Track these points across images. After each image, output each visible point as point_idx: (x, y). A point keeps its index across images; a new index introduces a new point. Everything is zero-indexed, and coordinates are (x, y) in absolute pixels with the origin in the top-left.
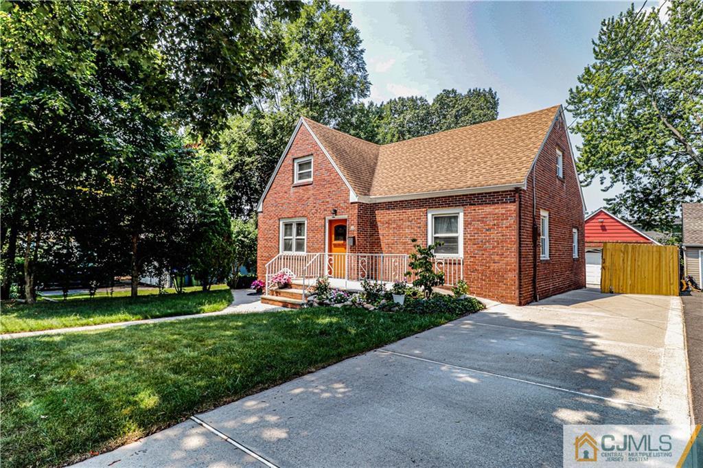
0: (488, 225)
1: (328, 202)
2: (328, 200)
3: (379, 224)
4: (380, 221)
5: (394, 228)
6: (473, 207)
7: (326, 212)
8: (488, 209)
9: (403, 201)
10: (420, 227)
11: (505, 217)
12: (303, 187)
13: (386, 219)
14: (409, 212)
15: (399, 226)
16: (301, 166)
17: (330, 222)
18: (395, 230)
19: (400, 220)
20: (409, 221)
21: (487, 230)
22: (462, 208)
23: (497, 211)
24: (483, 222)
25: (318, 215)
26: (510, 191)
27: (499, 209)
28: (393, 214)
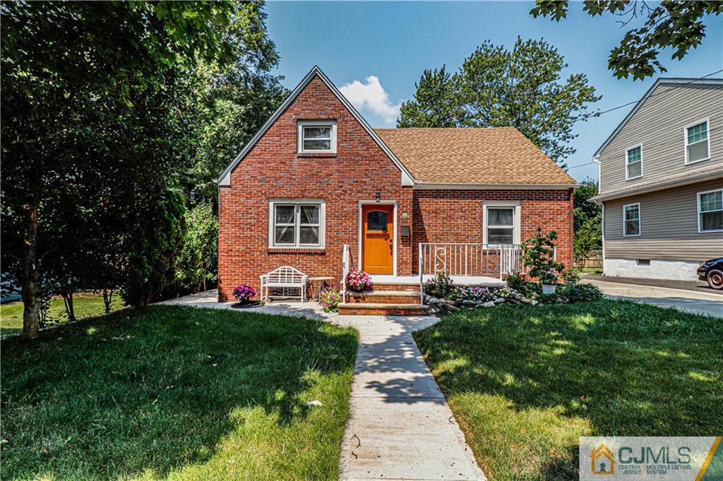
0: (545, 219)
1: (365, 182)
2: (365, 180)
3: (423, 213)
4: (425, 210)
5: (443, 218)
6: (531, 202)
7: (360, 195)
8: (545, 205)
9: (455, 190)
10: (475, 218)
11: (559, 212)
12: (320, 160)
13: (433, 208)
14: (462, 202)
15: (450, 217)
16: (308, 131)
17: (364, 206)
18: (445, 220)
19: (450, 210)
20: (462, 211)
21: (544, 223)
22: (519, 202)
23: (552, 207)
24: (539, 215)
25: (347, 197)
26: (565, 190)
27: (555, 206)
28: (442, 203)
